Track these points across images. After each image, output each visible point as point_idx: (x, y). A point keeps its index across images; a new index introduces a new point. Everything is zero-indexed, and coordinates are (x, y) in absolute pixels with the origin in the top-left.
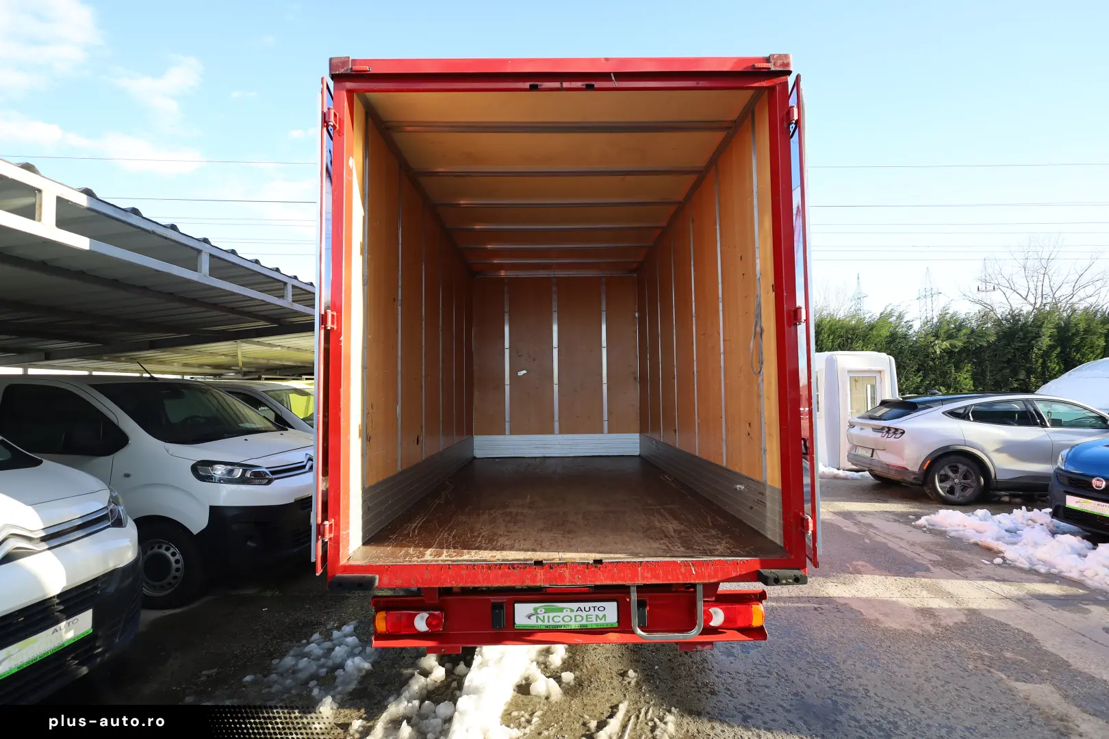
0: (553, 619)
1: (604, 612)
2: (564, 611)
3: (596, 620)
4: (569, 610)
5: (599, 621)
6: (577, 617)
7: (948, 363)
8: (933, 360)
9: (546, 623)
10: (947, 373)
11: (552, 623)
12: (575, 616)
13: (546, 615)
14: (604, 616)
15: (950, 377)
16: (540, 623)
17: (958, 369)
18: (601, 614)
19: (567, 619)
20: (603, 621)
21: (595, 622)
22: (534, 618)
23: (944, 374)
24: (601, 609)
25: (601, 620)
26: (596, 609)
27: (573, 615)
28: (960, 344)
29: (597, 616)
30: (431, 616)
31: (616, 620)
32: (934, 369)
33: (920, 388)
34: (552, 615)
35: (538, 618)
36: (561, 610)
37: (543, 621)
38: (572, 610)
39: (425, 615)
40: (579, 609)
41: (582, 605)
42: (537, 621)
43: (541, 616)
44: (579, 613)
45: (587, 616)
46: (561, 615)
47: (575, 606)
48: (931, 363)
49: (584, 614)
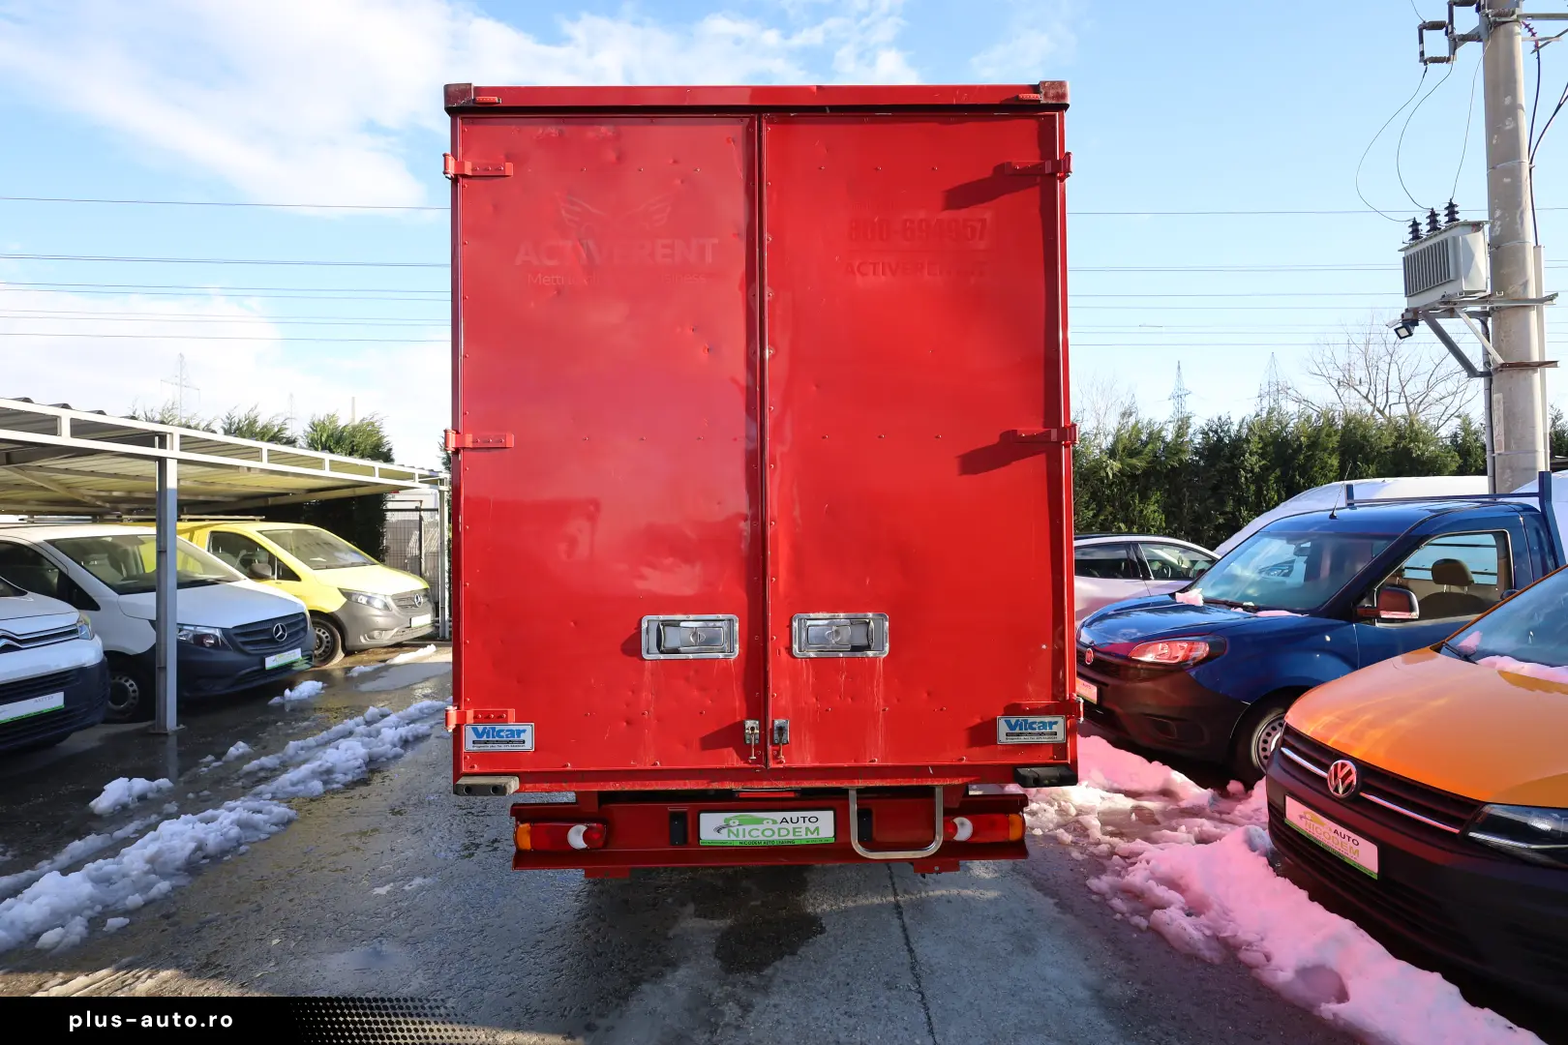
0: (749, 833)
1: (817, 824)
2: (765, 822)
3: (807, 835)
4: (771, 822)
5: (810, 836)
6: (782, 831)
7: (1130, 490)
8: (1110, 486)
9: (741, 838)
10: (1130, 505)
11: (748, 838)
12: (779, 829)
13: (741, 828)
14: (817, 828)
15: (1134, 510)
16: (733, 837)
17: (1144, 498)
18: (812, 827)
19: (767, 833)
20: (815, 836)
21: (804, 836)
22: (724, 831)
23: (1126, 507)
24: (812, 820)
25: (812, 834)
26: (807, 819)
27: (775, 827)
28: (1144, 464)
29: (807, 828)
30: (589, 829)
31: (832, 834)
32: (1111, 500)
33: (1093, 525)
34: (748, 828)
35: (729, 831)
36: (760, 821)
37: (737, 835)
38: (775, 822)
39: (583, 828)
40: (784, 820)
41: (788, 815)
42: (729, 836)
43: (734, 829)
44: (784, 825)
45: (794, 828)
46: (761, 827)
47: (779, 816)
48: (1108, 492)
49: (791, 826)
